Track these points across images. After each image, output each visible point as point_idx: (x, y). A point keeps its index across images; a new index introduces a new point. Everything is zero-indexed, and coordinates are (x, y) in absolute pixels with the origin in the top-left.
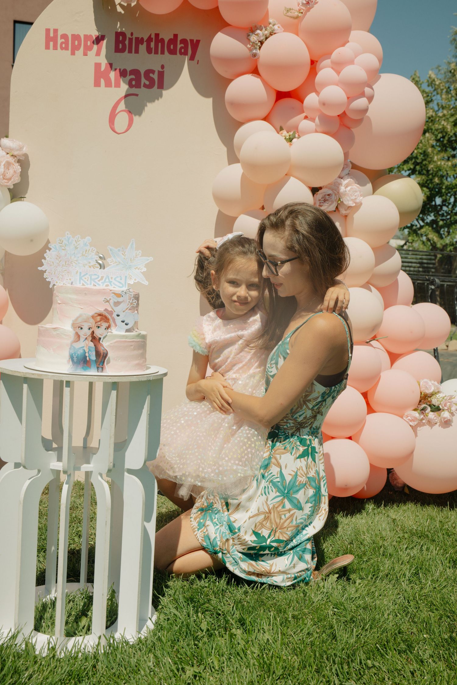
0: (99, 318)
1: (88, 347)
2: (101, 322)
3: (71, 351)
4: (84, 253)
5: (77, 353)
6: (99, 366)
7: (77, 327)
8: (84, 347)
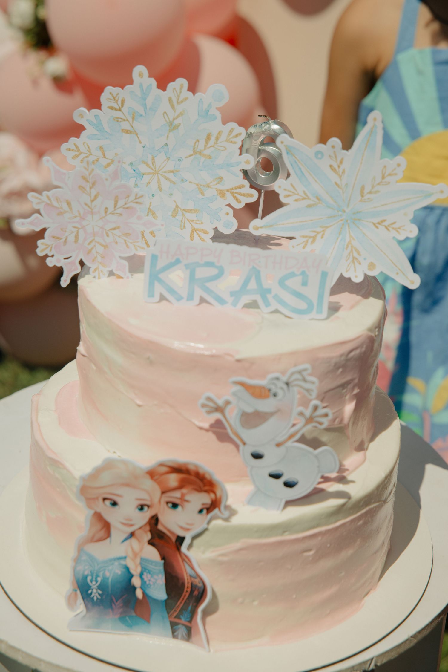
0: (173, 479)
1: (138, 560)
2: (184, 491)
3: (80, 568)
4: (201, 146)
5: (101, 574)
6: (177, 620)
7: (97, 498)
8: (125, 558)
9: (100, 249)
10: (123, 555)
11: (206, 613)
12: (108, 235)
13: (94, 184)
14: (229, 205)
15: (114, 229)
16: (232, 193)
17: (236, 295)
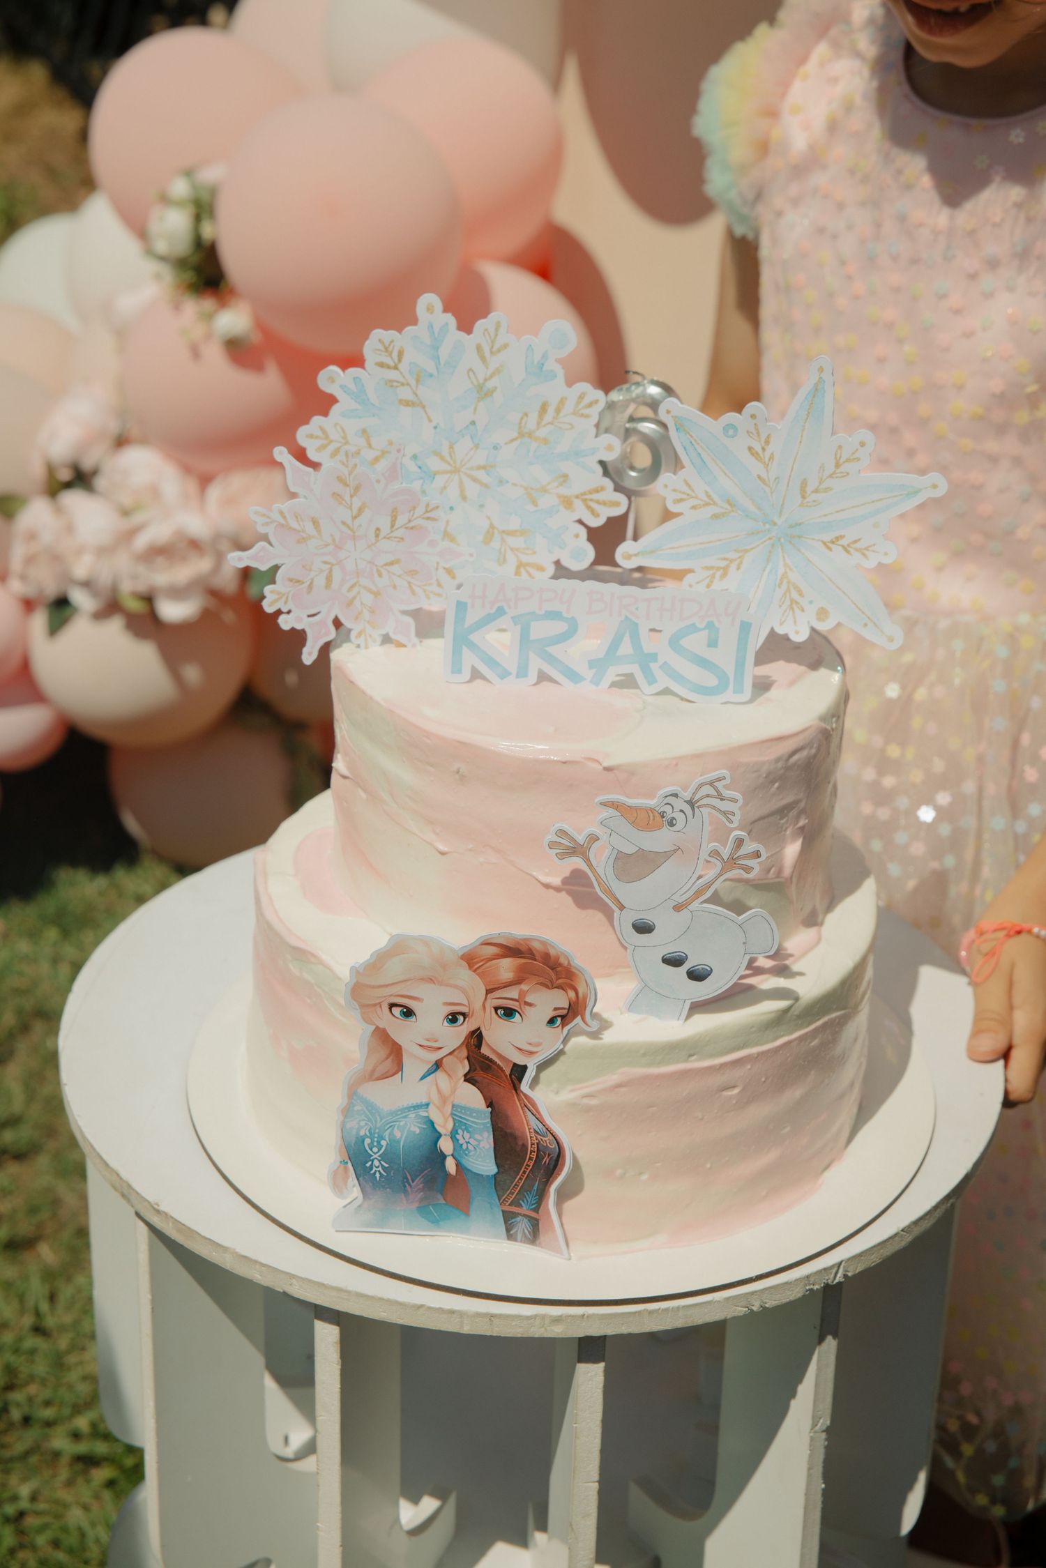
0: (506, 968)
1: (448, 1109)
2: (524, 987)
3: (352, 1124)
4: (531, 423)
5: (387, 1134)
6: (513, 1209)
7: (380, 1004)
8: (428, 1105)
9: (368, 599)
10: (424, 1101)
11: (563, 1197)
12: (380, 575)
13: (357, 489)
14: (580, 522)
15: (391, 563)
16: (585, 501)
17: (600, 665)
